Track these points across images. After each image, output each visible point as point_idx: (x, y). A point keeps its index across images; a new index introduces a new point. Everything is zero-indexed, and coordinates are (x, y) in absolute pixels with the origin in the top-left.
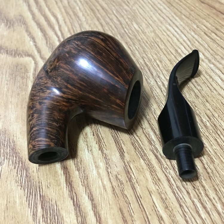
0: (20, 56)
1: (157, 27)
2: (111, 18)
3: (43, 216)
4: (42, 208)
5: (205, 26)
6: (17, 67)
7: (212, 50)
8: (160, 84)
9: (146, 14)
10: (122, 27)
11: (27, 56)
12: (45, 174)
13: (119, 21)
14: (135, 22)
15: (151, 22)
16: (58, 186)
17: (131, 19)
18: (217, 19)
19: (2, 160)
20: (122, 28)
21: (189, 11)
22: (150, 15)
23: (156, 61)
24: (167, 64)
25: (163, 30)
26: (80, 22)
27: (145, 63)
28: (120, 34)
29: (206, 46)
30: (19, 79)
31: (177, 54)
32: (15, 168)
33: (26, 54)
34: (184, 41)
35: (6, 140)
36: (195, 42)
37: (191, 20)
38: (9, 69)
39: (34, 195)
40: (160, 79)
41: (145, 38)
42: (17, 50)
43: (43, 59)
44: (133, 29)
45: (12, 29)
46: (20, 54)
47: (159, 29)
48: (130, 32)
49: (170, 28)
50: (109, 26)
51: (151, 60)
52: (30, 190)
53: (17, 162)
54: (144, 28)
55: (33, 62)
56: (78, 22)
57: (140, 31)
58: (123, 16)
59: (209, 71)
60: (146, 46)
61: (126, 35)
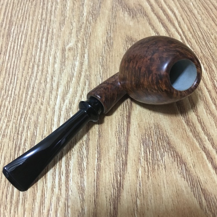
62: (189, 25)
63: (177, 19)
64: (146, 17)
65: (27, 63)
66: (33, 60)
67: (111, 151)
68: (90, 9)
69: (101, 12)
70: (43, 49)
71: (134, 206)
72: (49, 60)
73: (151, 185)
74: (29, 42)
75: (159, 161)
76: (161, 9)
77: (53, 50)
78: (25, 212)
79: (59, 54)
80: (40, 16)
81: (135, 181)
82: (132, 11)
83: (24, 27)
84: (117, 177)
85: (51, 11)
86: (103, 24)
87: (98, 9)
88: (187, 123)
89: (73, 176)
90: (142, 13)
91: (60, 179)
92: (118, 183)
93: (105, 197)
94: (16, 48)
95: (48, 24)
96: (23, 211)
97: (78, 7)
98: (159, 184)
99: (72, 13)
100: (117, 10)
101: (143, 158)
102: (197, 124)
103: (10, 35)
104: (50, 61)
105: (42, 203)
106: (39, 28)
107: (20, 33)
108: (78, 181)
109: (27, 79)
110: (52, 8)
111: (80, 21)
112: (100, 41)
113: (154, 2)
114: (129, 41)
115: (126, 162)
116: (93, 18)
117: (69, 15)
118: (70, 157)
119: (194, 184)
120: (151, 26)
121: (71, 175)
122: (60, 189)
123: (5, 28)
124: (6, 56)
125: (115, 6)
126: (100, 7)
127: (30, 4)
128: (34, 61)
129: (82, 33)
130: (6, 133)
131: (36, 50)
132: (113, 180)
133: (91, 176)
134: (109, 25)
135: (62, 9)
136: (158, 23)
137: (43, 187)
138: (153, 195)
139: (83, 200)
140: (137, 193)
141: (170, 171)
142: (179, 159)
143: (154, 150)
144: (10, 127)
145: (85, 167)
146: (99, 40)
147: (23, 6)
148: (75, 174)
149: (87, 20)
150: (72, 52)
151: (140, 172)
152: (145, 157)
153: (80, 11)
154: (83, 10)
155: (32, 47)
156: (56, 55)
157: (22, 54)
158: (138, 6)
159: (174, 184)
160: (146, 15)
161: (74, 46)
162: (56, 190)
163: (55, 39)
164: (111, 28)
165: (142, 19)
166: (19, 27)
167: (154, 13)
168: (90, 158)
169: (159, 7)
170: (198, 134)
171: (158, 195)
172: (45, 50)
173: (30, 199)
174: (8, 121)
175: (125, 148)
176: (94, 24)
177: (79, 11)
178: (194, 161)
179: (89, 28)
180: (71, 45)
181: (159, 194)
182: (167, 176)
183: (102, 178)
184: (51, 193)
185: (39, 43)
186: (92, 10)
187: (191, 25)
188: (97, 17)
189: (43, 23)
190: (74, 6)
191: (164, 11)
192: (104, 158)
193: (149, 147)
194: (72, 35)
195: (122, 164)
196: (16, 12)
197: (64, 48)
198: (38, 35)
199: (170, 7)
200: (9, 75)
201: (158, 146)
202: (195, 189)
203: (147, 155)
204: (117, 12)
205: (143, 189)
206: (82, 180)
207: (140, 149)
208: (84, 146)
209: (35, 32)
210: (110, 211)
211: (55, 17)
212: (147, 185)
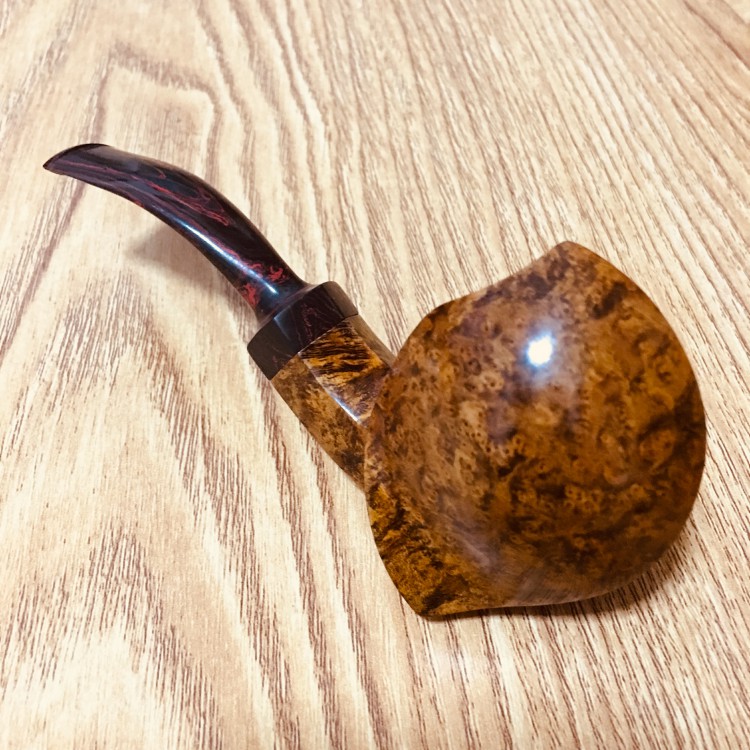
0: (177, 84)
1: (552, 60)
2: (433, 12)
3: (206, 479)
4: (206, 463)
5: (678, 80)
6: (168, 112)
7: (680, 150)
8: (527, 220)
9: (530, 17)
10: (460, 45)
11: (197, 88)
12: (220, 393)
13: (454, 25)
14: (496, 35)
15: (538, 44)
16: (246, 422)
17: (488, 23)
18: (716, 67)
20: (458, 48)
21: (648, 28)
22: (541, 20)
23: (528, 158)
24: (556, 173)
25: (567, 72)
26: (346, 10)
27: (501, 159)
28: (449, 64)
29: (668, 138)
30: (171, 147)
31: (588, 148)
33: (194, 80)
34: (614, 114)
35: (132, 299)
36: (641, 123)
37: (646, 58)
38: (147, 115)
39: (189, 433)
40: (529, 209)
41: (515, 88)
42: (171, 64)
43: (238, 103)
44: (488, 57)
47: (555, 67)
48: (479, 63)
49: (585, 70)
50: (425, 37)
51: (518, 152)
52: (182, 421)
53: (156, 355)
54: (517, 60)
55: (211, 107)
56: (342, 8)
57: (505, 65)
58: (466, 14)
59: (657, 208)
60: (512, 111)
61: (465, 71)
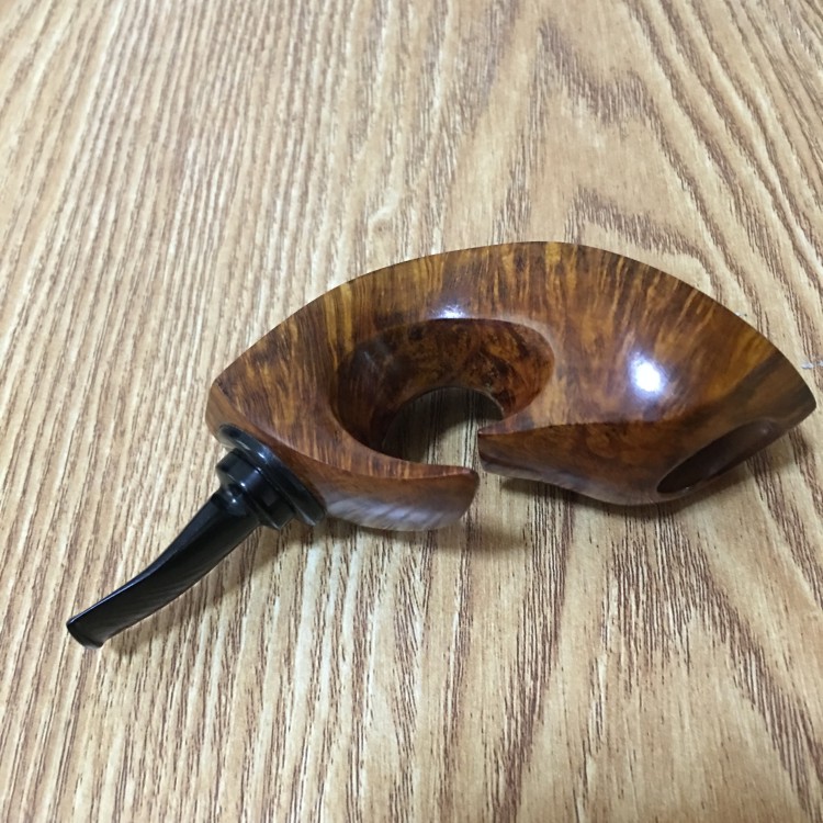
19: (683, 607)
32: (723, 641)
45: (618, 130)
46: (660, 236)
62: (806, 153)
63: (764, 130)
64: (653, 119)
65: (237, 273)
66: (256, 261)
67: (506, 592)
68: (454, 83)
69: (492, 97)
70: (292, 225)
71: (575, 781)
72: (309, 263)
73: (638, 717)
74: (246, 197)
75: (669, 637)
76: (709, 92)
77: (323, 228)
78: (223, 771)
79: (343, 244)
80: (282, 105)
81: (584, 698)
82: (602, 96)
83: (230, 142)
84: (522, 678)
85: (321, 88)
86: (497, 141)
87: (482, 86)
88: (776, 512)
89: (379, 665)
90: (637, 102)
91: (336, 671)
92: (527, 701)
93: (480, 741)
94: (200, 215)
95: (308, 136)
96: (215, 764)
97: (413, 76)
98: (665, 715)
99: (394, 97)
100: (548, 89)
101: (616, 622)
102: (810, 518)
103: (182, 171)
104: (313, 266)
105: (276, 745)
106: (278, 149)
107: (215, 166)
108: (394, 683)
109: (235, 328)
110: (325, 78)
111: (419, 128)
112: (484, 204)
113: (683, 65)
114: (587, 207)
115: (556, 632)
116: (463, 119)
117: (383, 104)
118: (369, 601)
119: (786, 721)
120: (669, 151)
121: (371, 661)
122: (334, 705)
123: (165, 146)
124: (168, 245)
125: (542, 75)
126: (490, 77)
127: (251, 60)
128: (261, 267)
129: (423, 172)
130: (166, 507)
131: (268, 227)
132: (508, 690)
133: (438, 669)
134: (520, 146)
135: (358, 80)
136: (696, 142)
137: (281, 691)
138: (643, 748)
139: (408, 747)
140: (586, 739)
141: (704, 673)
142: (737, 635)
143: (654, 597)
144: (179, 487)
145: (419, 638)
146: (482, 196)
147: (226, 69)
148: (383, 659)
149: (443, 125)
150: (388, 237)
151: (602, 669)
152: (622, 618)
153: (419, 91)
154: (431, 87)
155: (256, 214)
156: (333, 247)
157: (221, 238)
158: (626, 79)
159: (716, 719)
160: (652, 111)
161: (397, 219)
162: (320, 706)
163: (333, 189)
164: (524, 158)
165: (638, 126)
166: (212, 142)
167: (681, 106)
168: (437, 609)
169: (703, 84)
170: (812, 551)
171: (660, 750)
172: (299, 229)
173: (238, 728)
174: (173, 468)
175: (556, 583)
176: (467, 140)
177: (416, 89)
178: (789, 646)
179: (449, 152)
180: (385, 214)
181: (662, 747)
182: (693, 690)
183: (474, 678)
184: (303, 716)
185: (279, 203)
186: (464, 90)
187: (813, 156)
188: (479, 115)
189: (293, 131)
190: (401, 72)
191: (719, 98)
192: (481, 612)
193: (638, 586)
194: (391, 177)
195: (543, 636)
196: (202, 88)
197: (362, 222)
198: (277, 172)
199: (741, 85)
200: (178, 309)
201: (670, 584)
202: (788, 742)
203: (628, 614)
204: (550, 97)
205: (609, 725)
206: (407, 681)
207: (606, 589)
208: (418, 568)
209: (266, 162)
210: (495, 792)
211: (333, 110)
212: (624, 715)
